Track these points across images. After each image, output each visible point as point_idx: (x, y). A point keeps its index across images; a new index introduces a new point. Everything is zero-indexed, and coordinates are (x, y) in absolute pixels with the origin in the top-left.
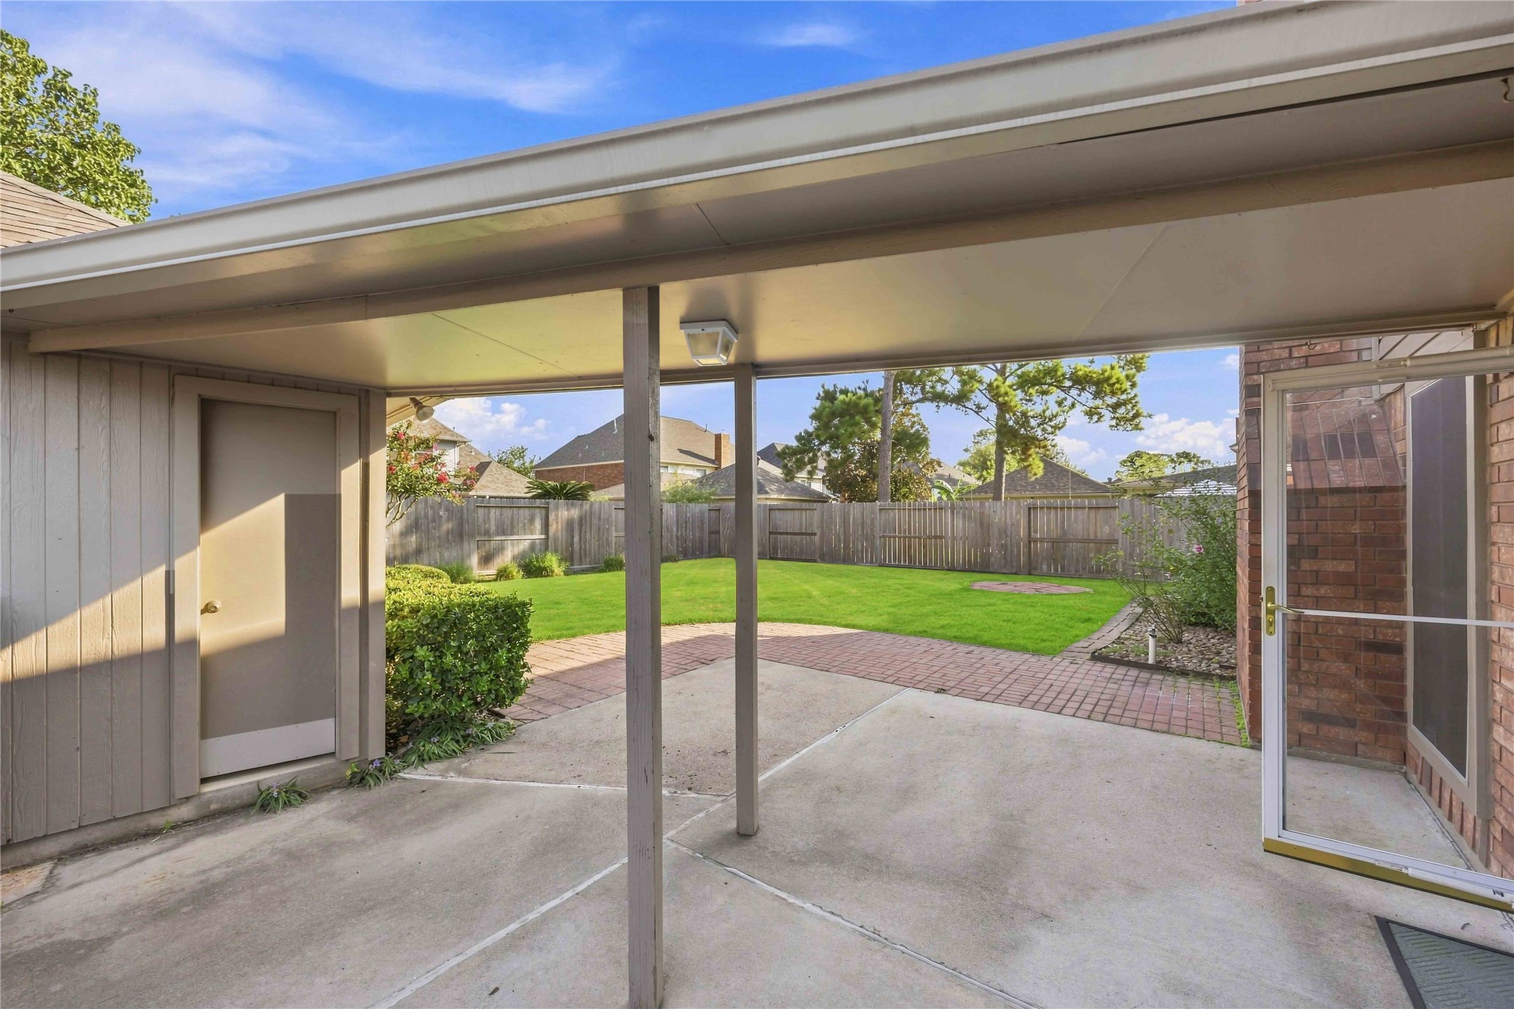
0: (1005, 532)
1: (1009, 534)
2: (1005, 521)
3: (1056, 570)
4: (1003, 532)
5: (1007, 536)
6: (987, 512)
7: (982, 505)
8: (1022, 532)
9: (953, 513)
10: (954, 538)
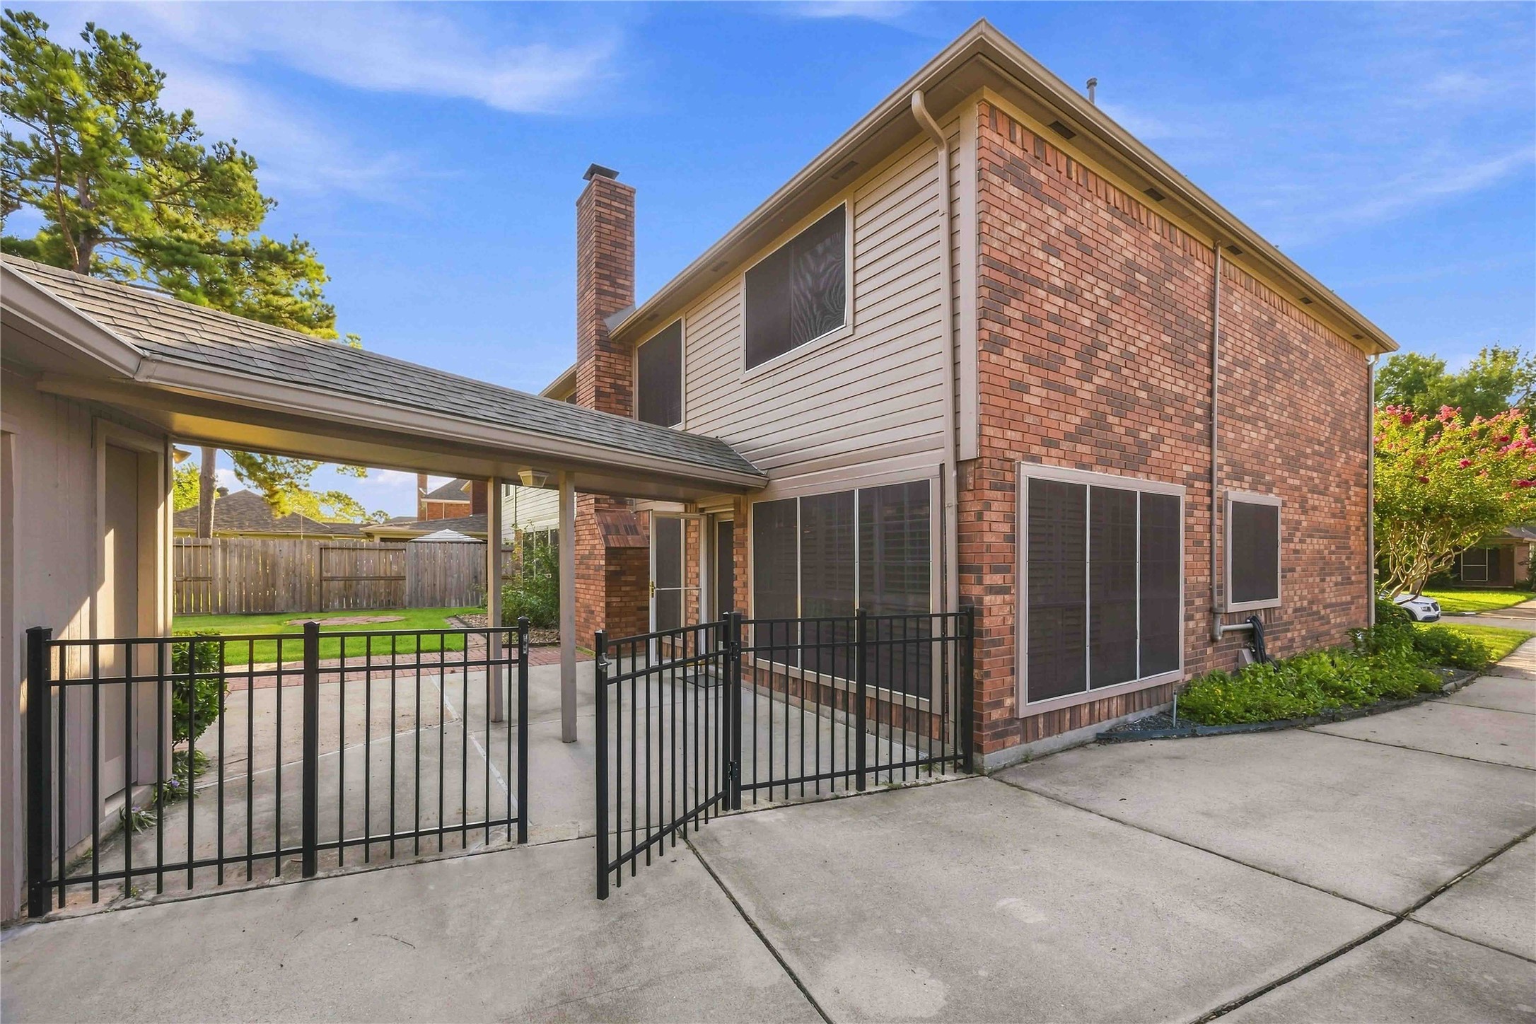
0: (294, 572)
1: (298, 574)
2: (294, 561)
3: (348, 605)
4: (292, 572)
5: (296, 576)
6: (271, 551)
7: (264, 543)
8: (314, 571)
9: (224, 550)
10: (226, 580)
